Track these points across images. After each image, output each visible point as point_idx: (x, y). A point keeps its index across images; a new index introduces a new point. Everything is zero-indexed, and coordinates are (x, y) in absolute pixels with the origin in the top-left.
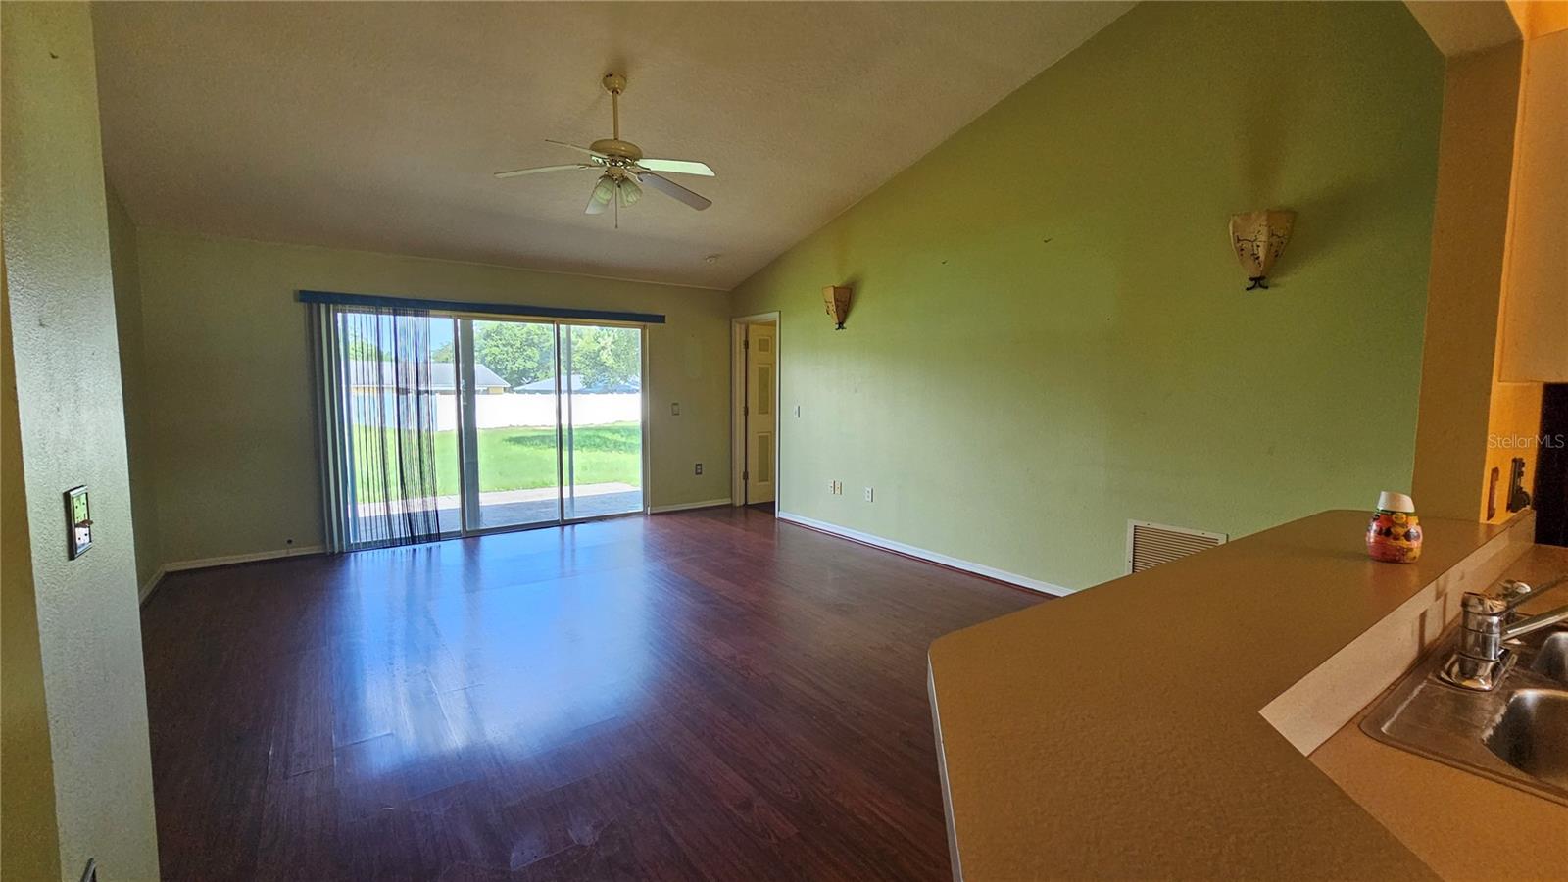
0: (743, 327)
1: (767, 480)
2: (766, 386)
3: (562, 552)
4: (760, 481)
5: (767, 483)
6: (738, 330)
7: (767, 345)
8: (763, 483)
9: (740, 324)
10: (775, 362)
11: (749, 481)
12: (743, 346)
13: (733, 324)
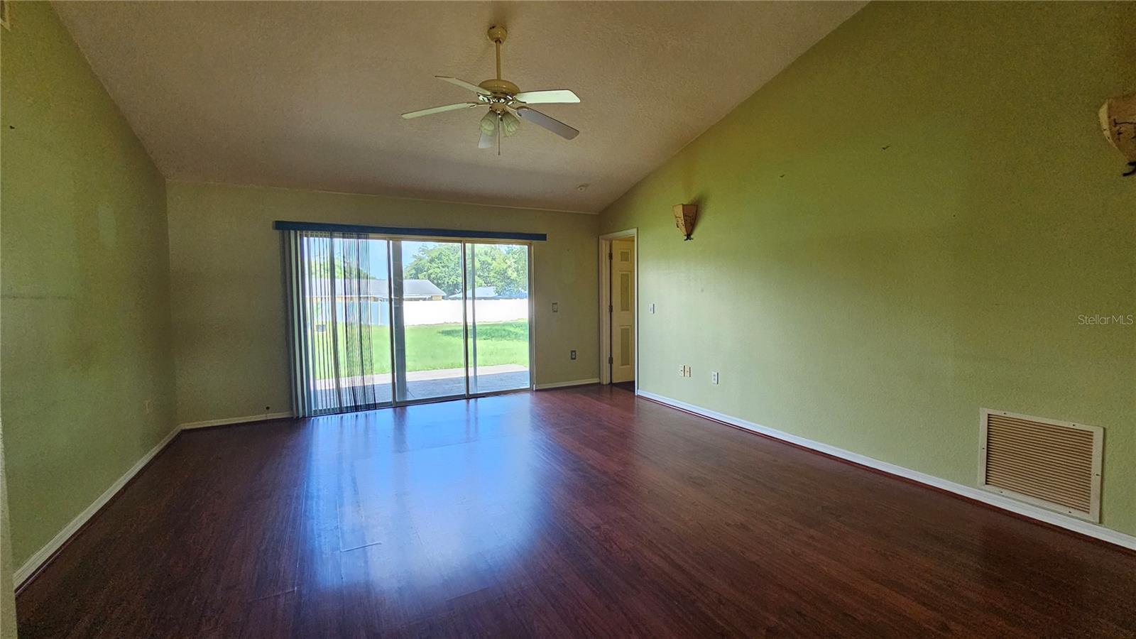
0: (608, 243)
1: (629, 364)
2: (627, 288)
3: (468, 421)
4: (622, 365)
5: (628, 366)
6: (604, 246)
7: (628, 257)
8: (624, 367)
9: (605, 240)
10: (634, 269)
11: (614, 365)
12: (608, 258)
13: (600, 240)
